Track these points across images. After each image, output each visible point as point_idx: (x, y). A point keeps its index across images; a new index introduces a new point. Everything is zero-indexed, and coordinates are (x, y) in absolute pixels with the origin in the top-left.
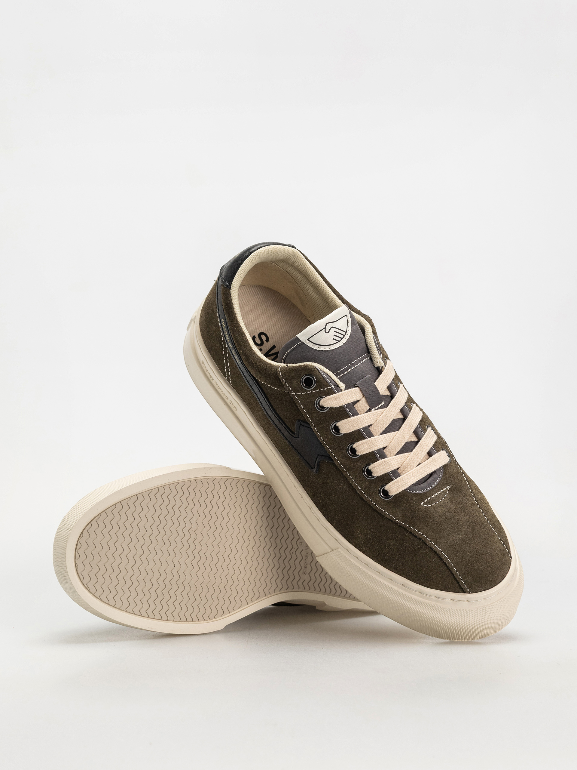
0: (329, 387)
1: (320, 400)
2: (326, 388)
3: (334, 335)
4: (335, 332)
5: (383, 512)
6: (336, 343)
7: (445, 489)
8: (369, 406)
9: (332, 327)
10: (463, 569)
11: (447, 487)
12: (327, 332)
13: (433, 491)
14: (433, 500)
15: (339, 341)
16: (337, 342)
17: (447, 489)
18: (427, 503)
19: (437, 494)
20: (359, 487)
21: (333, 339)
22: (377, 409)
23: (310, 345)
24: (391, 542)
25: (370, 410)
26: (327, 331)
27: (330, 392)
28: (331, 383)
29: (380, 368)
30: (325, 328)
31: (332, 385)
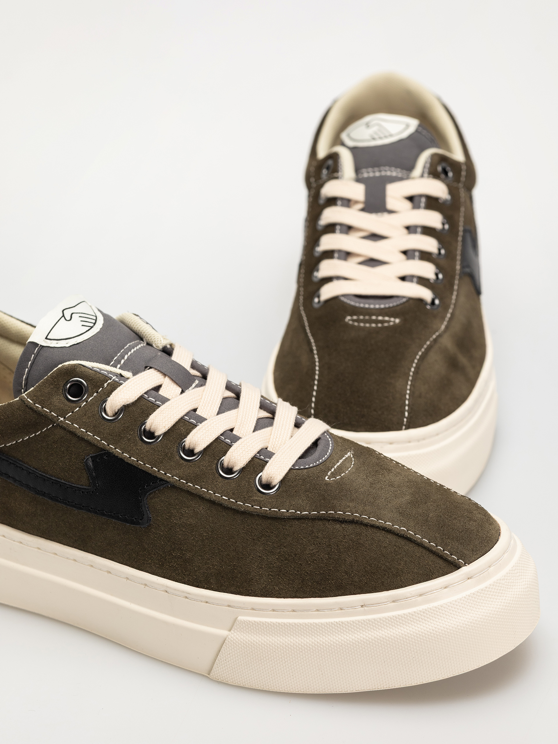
0: (109, 381)
1: (105, 405)
2: (106, 385)
3: (81, 322)
4: (80, 317)
5: (277, 513)
8: (179, 388)
9: (72, 314)
10: (437, 535)
12: (69, 320)
13: (333, 459)
14: (340, 471)
15: (92, 327)
18: (333, 475)
19: (339, 463)
20: (224, 497)
21: (82, 326)
22: (193, 389)
23: (53, 344)
24: (313, 550)
25: (184, 391)
26: (68, 318)
27: (115, 386)
28: (109, 375)
29: (169, 346)
30: (63, 316)
31: (112, 376)
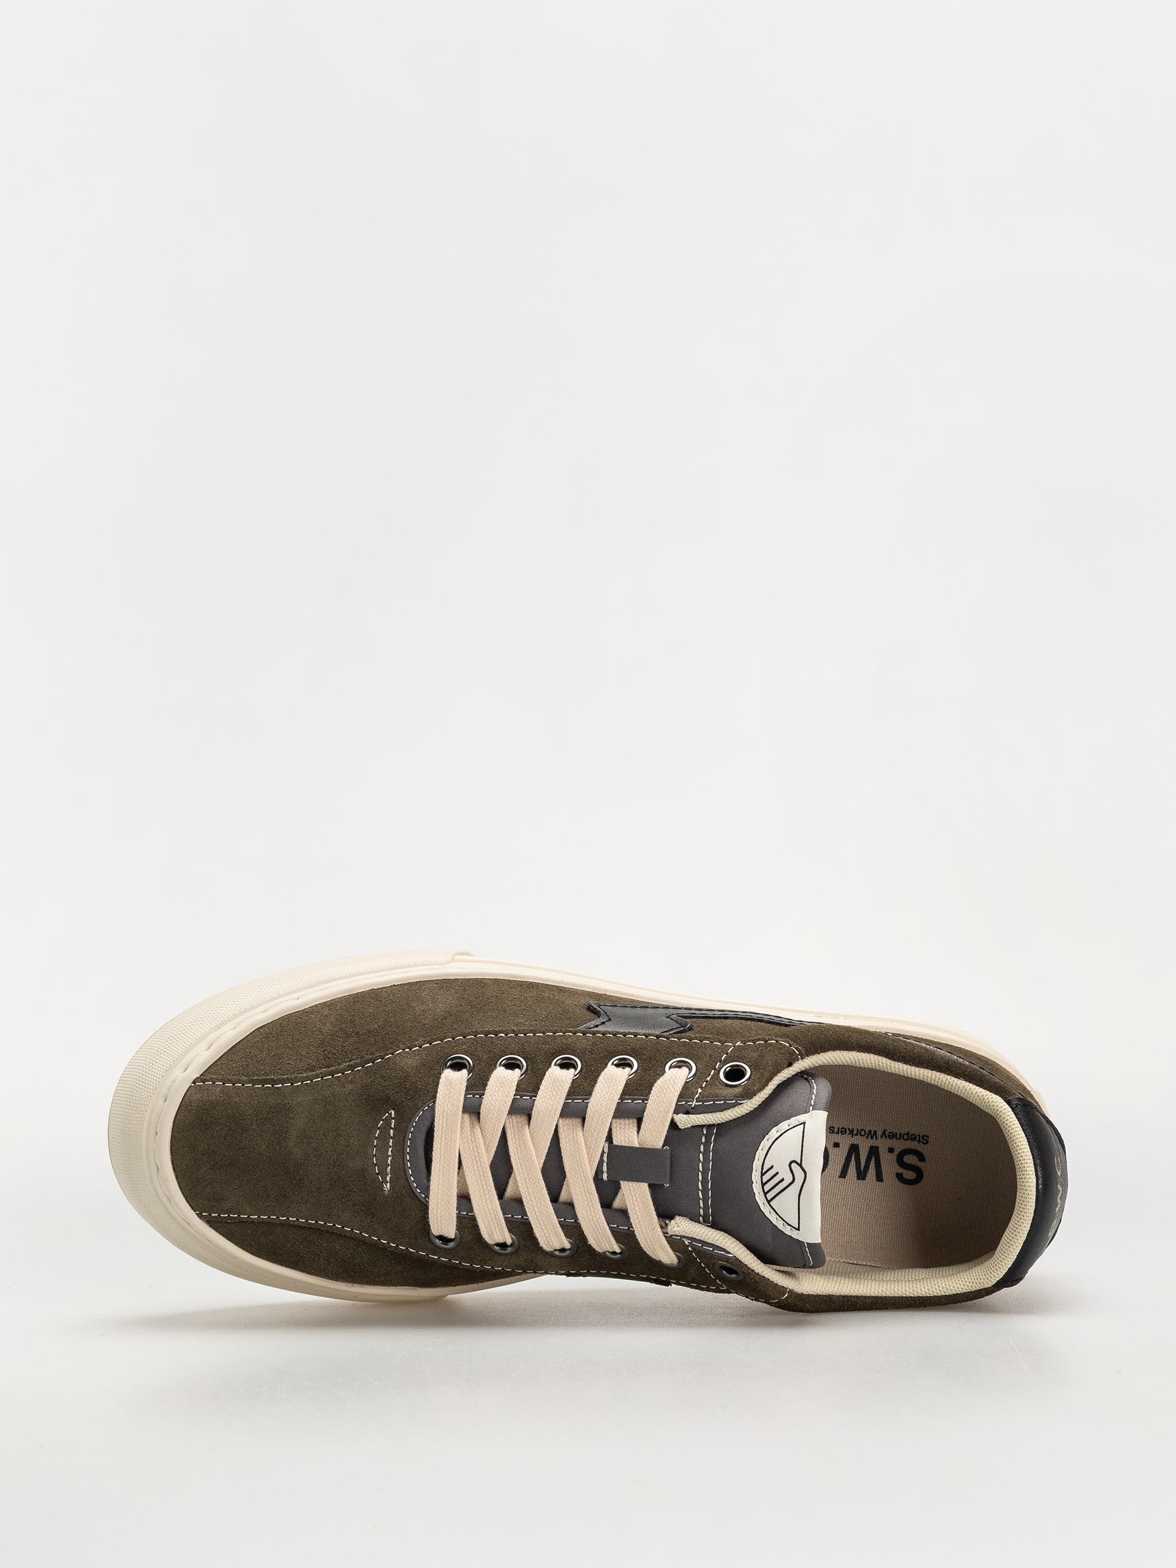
0: (697, 1097)
3: (777, 1173)
4: (782, 1180)
6: (762, 1168)
7: (388, 1179)
8: (617, 1146)
9: (794, 1180)
11: (388, 1184)
12: (792, 1165)
13: (400, 1151)
14: (384, 1137)
15: (762, 1174)
16: (764, 1172)
17: (387, 1182)
19: (390, 1153)
21: (772, 1167)
22: (602, 1155)
23: (794, 1121)
25: (609, 1138)
26: (794, 1165)
27: (687, 1091)
28: (704, 1103)
30: (800, 1165)
